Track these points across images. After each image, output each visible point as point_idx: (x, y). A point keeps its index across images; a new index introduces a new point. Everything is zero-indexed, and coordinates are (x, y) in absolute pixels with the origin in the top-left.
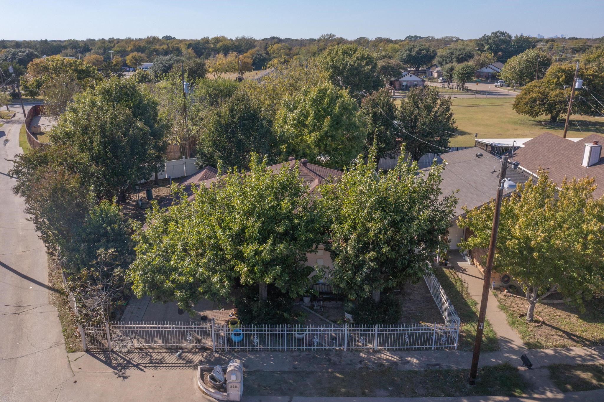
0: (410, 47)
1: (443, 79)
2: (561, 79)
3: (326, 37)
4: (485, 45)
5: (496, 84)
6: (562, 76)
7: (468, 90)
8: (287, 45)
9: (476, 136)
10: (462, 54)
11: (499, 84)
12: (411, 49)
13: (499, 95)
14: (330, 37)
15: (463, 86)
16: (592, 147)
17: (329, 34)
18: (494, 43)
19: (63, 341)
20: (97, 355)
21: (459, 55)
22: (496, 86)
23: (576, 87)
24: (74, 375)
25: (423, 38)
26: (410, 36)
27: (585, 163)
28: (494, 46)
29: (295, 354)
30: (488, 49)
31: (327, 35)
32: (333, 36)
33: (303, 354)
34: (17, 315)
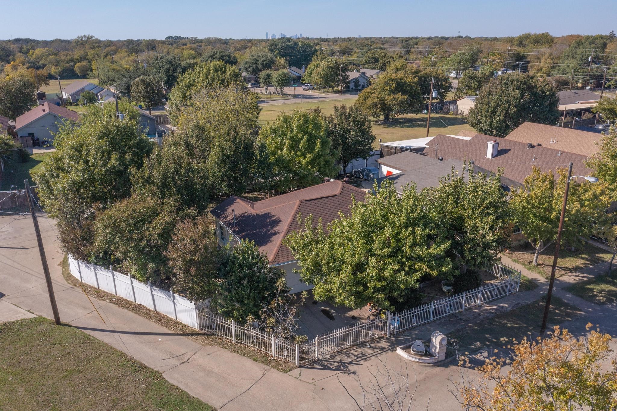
0: (213, 53)
1: (252, 84)
2: (392, 87)
3: (84, 39)
4: (274, 50)
5: (304, 87)
6: (393, 84)
7: (286, 94)
8: (51, 49)
9: (381, 141)
10: (265, 61)
11: (306, 87)
12: (214, 55)
13: (312, 98)
14: (88, 38)
15: (282, 91)
16: (494, 145)
17: (87, 35)
18: (283, 48)
19: (266, 367)
20: (311, 366)
21: (263, 61)
22: (304, 89)
23: (433, 96)
24: (315, 385)
25: (183, 38)
26: (170, 37)
27: (489, 155)
28: (282, 51)
29: (438, 322)
30: (277, 54)
31: (85, 36)
32: (92, 37)
33: (443, 321)
34: (187, 363)
